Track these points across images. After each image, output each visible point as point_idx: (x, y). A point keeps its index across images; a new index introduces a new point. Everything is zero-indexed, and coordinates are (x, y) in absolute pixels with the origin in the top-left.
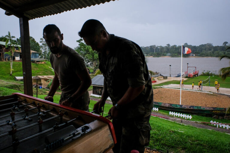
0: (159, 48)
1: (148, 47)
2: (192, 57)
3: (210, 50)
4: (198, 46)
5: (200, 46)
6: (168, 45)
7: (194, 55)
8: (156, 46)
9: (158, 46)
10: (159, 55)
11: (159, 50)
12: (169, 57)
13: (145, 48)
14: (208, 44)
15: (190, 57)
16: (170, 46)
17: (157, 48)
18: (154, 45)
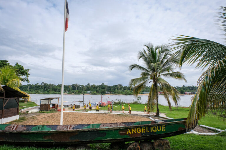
0: (81, 86)
1: (70, 86)
2: (107, 94)
3: (121, 89)
4: (112, 86)
5: (114, 86)
6: (89, 84)
7: (109, 93)
8: (78, 85)
9: (80, 85)
10: (80, 93)
11: (80, 89)
12: (89, 94)
13: (68, 86)
14: (119, 85)
15: (106, 94)
16: (90, 85)
17: (78, 87)
18: (76, 84)
